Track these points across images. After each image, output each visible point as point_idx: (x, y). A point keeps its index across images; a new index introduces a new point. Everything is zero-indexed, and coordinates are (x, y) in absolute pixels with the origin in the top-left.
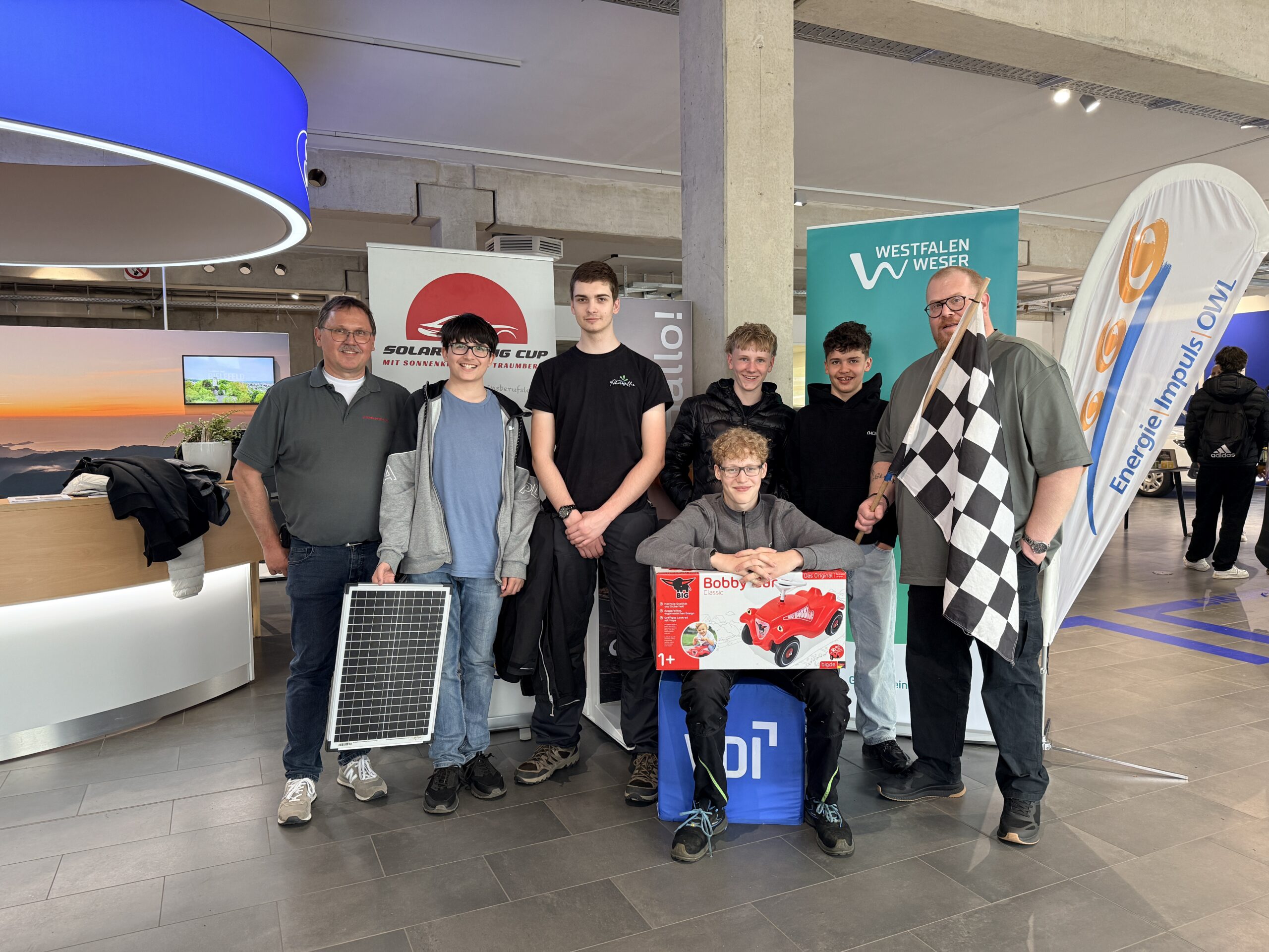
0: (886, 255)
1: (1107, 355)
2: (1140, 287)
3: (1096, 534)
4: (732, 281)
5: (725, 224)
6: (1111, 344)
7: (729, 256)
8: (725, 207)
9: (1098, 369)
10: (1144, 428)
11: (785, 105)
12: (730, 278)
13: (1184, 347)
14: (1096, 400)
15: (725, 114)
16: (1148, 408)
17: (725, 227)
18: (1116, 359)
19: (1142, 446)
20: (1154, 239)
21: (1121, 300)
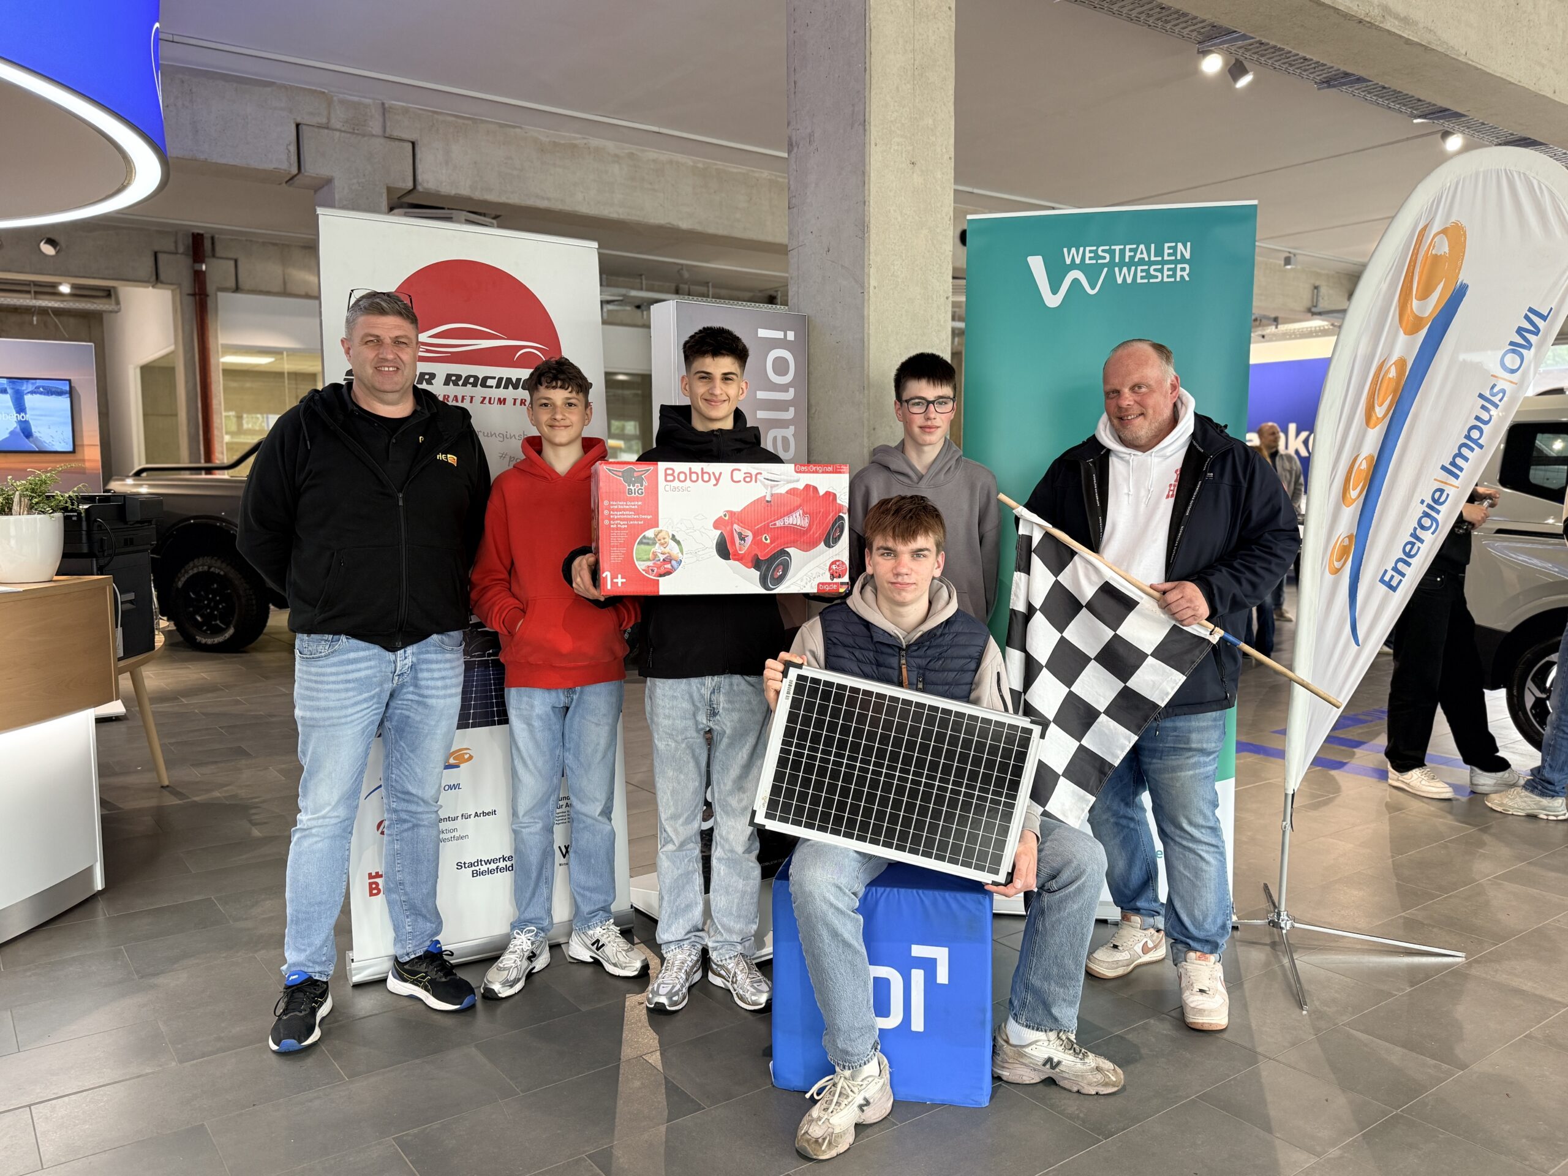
0: (1078, 261)
1: (1381, 406)
2: (1426, 314)
3: (1358, 645)
4: (875, 288)
5: (867, 203)
6: (1387, 389)
7: (872, 250)
8: (867, 178)
9: (1368, 423)
10: (1425, 504)
11: (944, 37)
12: (873, 283)
13: (1481, 396)
14: (1364, 466)
15: (867, 43)
16: (1433, 477)
17: (866, 208)
18: (1392, 411)
19: (1423, 527)
20: (1447, 249)
21: (1402, 332)
